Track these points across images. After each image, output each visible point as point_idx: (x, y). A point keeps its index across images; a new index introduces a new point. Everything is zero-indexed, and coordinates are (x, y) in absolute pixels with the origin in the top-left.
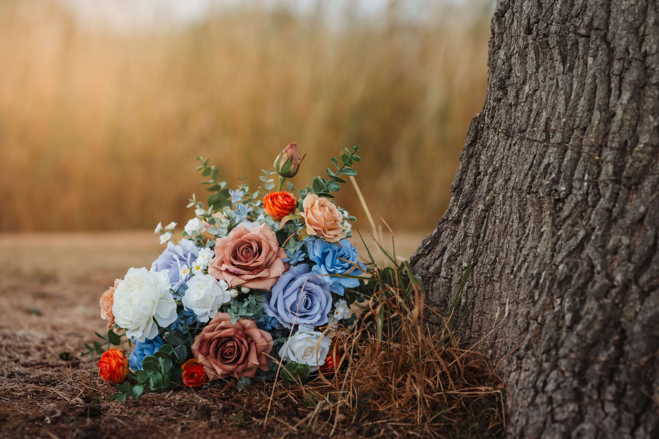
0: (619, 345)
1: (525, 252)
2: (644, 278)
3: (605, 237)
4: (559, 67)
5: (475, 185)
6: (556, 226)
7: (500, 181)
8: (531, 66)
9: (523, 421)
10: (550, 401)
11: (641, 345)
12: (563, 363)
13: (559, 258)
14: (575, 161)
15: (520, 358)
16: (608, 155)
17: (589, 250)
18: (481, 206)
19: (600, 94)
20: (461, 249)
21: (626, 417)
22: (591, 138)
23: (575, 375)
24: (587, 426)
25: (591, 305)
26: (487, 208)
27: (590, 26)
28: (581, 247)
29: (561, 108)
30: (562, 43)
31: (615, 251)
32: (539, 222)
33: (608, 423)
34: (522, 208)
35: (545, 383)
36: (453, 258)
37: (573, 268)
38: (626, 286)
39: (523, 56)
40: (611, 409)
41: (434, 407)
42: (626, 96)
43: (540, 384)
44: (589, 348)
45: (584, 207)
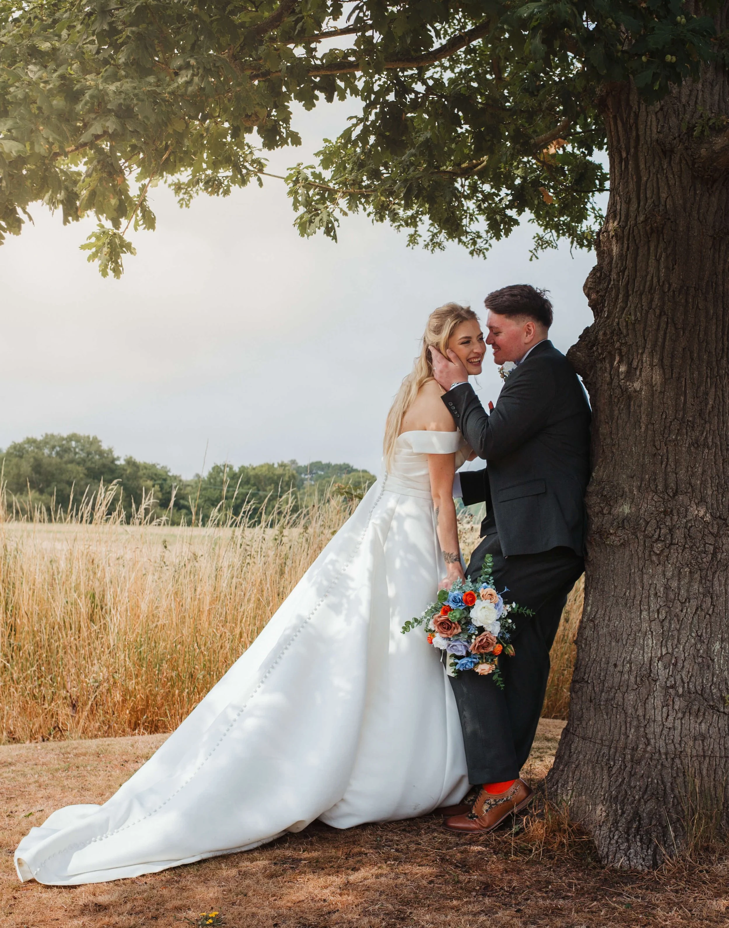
0: (639, 821)
1: (596, 785)
2: (645, 797)
3: (629, 782)
4: (605, 717)
5: (570, 757)
6: (610, 776)
7: (581, 757)
8: (592, 714)
9: (606, 850)
10: (617, 842)
11: (646, 821)
12: (621, 829)
13: (612, 789)
14: (616, 752)
15: (600, 826)
16: (628, 751)
17: (624, 786)
18: (574, 766)
19: (623, 728)
21: (645, 846)
22: (621, 744)
23: (625, 833)
24: (632, 851)
25: (628, 807)
26: (577, 767)
27: (617, 704)
28: (620, 785)
29: (607, 731)
30: (607, 708)
31: (635, 787)
32: (602, 775)
33: (639, 849)
34: (593, 768)
35: (614, 836)
37: (619, 792)
38: (639, 800)
40: (639, 844)
41: (570, 846)
42: (633, 730)
43: (611, 836)
44: (629, 823)
45: (621, 770)
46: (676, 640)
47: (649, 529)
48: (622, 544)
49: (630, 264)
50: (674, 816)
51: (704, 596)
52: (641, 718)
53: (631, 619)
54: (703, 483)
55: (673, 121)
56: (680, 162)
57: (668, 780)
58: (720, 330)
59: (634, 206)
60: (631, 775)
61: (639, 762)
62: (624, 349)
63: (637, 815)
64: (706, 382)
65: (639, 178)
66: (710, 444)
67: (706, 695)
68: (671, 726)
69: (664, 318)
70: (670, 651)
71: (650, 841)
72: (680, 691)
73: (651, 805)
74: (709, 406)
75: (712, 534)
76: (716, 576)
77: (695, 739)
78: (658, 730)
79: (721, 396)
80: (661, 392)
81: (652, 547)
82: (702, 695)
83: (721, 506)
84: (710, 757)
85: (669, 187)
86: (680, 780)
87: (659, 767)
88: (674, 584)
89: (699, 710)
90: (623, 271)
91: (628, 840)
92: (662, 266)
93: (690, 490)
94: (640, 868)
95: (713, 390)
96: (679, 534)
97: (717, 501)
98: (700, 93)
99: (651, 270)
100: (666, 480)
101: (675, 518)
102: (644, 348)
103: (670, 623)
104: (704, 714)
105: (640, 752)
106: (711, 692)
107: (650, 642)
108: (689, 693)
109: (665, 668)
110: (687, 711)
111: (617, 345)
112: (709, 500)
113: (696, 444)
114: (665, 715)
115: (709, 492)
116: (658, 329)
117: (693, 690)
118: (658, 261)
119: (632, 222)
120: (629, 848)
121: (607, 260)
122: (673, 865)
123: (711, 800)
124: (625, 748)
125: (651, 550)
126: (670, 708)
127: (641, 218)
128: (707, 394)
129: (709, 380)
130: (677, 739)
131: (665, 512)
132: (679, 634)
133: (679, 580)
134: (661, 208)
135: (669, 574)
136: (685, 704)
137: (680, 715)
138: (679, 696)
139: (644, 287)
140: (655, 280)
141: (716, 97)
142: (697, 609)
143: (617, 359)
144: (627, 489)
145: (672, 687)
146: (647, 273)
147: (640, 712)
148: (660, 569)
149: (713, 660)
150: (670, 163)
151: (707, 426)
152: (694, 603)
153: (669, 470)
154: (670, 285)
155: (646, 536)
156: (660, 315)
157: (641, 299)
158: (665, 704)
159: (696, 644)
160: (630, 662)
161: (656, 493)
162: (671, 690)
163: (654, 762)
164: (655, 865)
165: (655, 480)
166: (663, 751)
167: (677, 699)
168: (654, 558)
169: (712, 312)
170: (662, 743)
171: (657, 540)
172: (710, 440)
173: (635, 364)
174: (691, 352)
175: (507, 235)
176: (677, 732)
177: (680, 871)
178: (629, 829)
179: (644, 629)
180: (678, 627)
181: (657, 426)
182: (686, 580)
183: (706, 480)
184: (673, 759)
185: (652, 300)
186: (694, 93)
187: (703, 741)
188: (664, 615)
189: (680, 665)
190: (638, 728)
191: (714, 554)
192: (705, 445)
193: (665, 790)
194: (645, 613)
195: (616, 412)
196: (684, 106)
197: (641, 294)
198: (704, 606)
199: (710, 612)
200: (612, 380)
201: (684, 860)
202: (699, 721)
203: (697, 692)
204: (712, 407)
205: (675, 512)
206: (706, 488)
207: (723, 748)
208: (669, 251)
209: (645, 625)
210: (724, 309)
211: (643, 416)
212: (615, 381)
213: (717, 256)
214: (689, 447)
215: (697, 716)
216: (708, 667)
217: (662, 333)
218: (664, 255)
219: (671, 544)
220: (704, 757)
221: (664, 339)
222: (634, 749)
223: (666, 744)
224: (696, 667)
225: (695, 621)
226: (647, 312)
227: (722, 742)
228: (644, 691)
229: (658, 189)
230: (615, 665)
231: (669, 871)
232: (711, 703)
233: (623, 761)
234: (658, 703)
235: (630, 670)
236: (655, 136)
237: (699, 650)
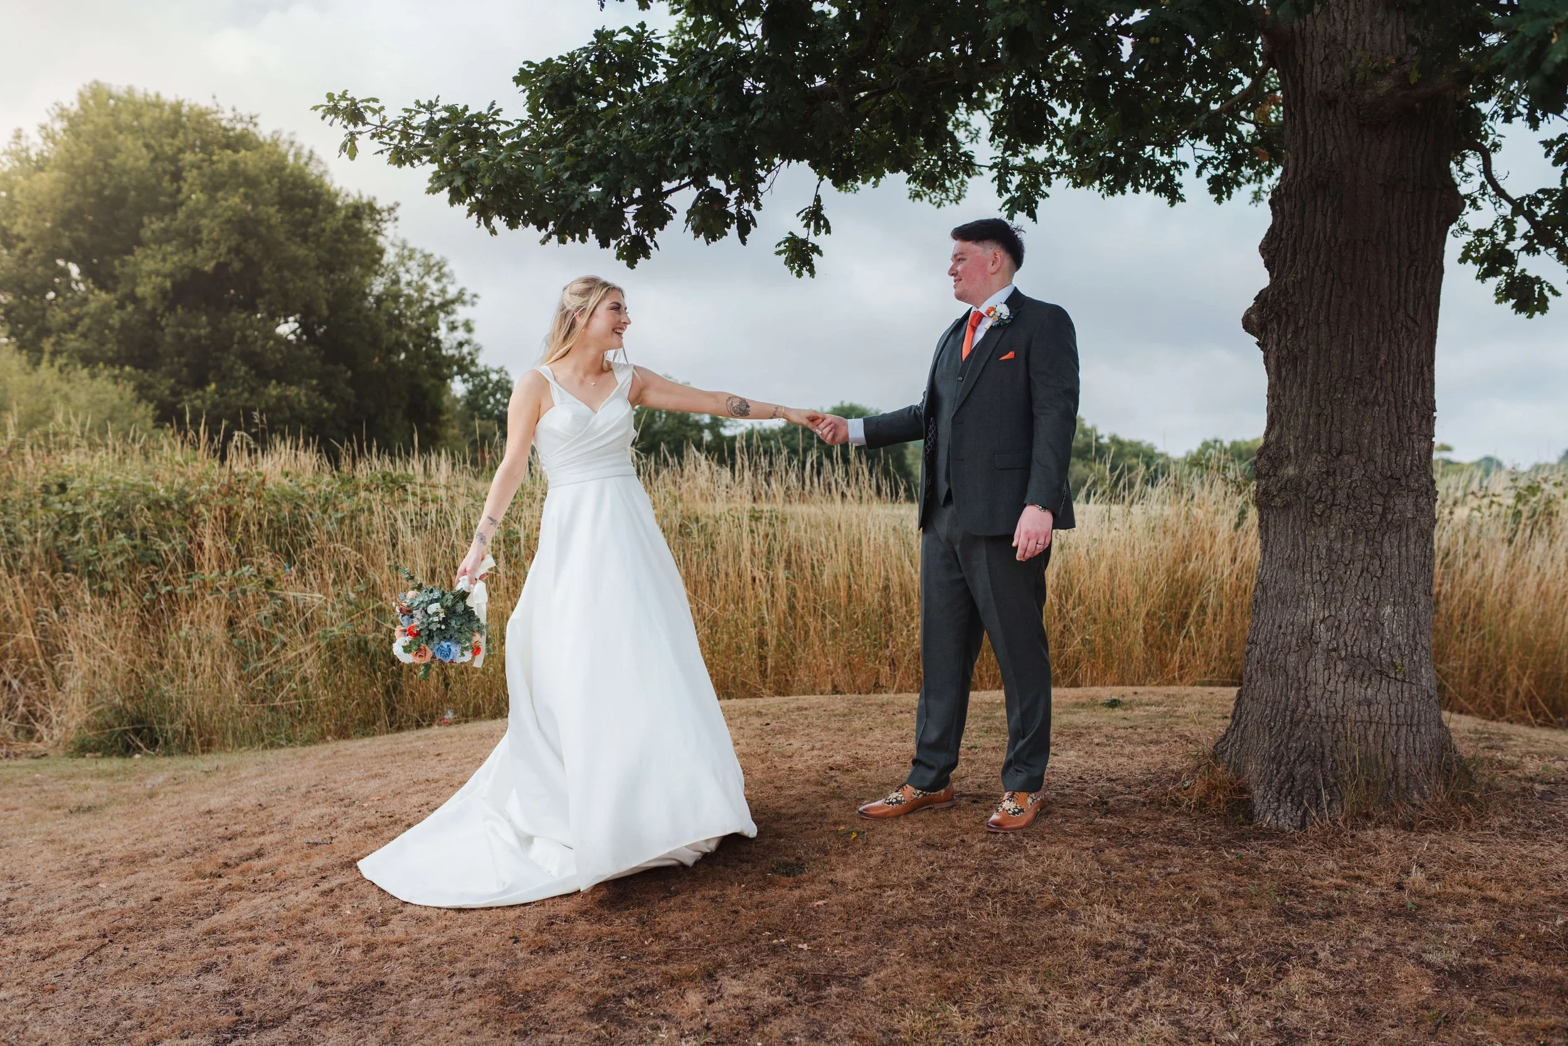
0: (1292, 783)
2: (1301, 759)
3: (1288, 743)
5: (1240, 717)
6: (1271, 738)
8: (1259, 675)
9: (1259, 808)
10: (1269, 802)
11: (1300, 782)
12: (1274, 788)
13: (1271, 750)
14: (1277, 714)
15: (1259, 785)
16: (1288, 713)
17: (1282, 748)
19: (1285, 690)
20: (1236, 741)
21: (1294, 807)
22: (1282, 706)
23: (1277, 793)
24: (1281, 811)
25: (1283, 768)
26: (1246, 726)
28: (1279, 746)
30: (1270, 670)
31: (1291, 749)
32: (1264, 735)
33: (1289, 809)
34: (1258, 729)
36: (1232, 745)
37: (1277, 753)
38: (1295, 761)
39: (1256, 671)
40: (1289, 805)
41: (1227, 802)
42: (1293, 692)
43: (1265, 796)
44: (1282, 783)
45: (1280, 732)
46: (1339, 604)
47: (1310, 489)
48: (1285, 506)
49: (1297, 222)
50: (1332, 780)
51: (1372, 557)
52: (1302, 680)
53: (1295, 581)
54: (1372, 442)
55: (1338, 70)
56: (1345, 111)
57: (1328, 744)
58: (1395, 282)
59: (1301, 162)
60: (1289, 737)
61: (1297, 724)
62: (1290, 309)
63: (1291, 776)
64: (1378, 337)
65: (1306, 132)
66: (1381, 401)
67: (1372, 660)
68: (1333, 689)
69: (1330, 275)
70: (1333, 613)
71: (1301, 803)
72: (1343, 654)
73: (1307, 767)
74: (1381, 362)
75: (1382, 495)
76: (1386, 537)
77: (1359, 704)
78: (1319, 693)
79: (1396, 351)
80: (1326, 350)
81: (1313, 508)
82: (1368, 659)
83: (1394, 466)
84: (1377, 723)
85: (1335, 137)
86: (1340, 745)
87: (1318, 730)
88: (1338, 546)
89: (1363, 675)
90: (1291, 229)
91: (1278, 800)
92: (1328, 221)
93: (1356, 450)
94: (1287, 828)
95: (1386, 344)
96: (1341, 496)
97: (1389, 460)
98: (1368, 36)
99: (1318, 226)
100: (1330, 440)
101: (1339, 478)
102: (1311, 306)
103: (1333, 586)
104: (1370, 679)
105: (1299, 714)
106: (1379, 656)
107: (1313, 604)
108: (1353, 656)
109: (1327, 631)
110: (1351, 674)
111: (1284, 305)
112: (1377, 459)
113: (1365, 402)
114: (1326, 678)
115: (1379, 451)
116: (1324, 287)
117: (1357, 653)
118: (1325, 216)
119: (1299, 178)
120: (1279, 807)
121: (1279, 219)
122: (1322, 828)
123: (1378, 767)
124: (1286, 709)
125: (1313, 512)
126: (1332, 671)
127: (1307, 174)
128: (1378, 349)
129: (1381, 335)
130: (1340, 703)
131: (1327, 472)
132: (1343, 596)
133: (1343, 542)
134: (1327, 160)
135: (1332, 536)
136: (1347, 668)
137: (1343, 679)
138: (1342, 660)
139: (1311, 244)
140: (1322, 235)
141: (1389, 37)
142: (1362, 572)
143: (1284, 318)
144: (1292, 451)
145: (1334, 650)
146: (1315, 229)
147: (1301, 675)
148: (1322, 530)
149: (1383, 625)
150: (1335, 113)
151: (1378, 383)
152: (1359, 565)
153: (1334, 428)
154: (1336, 239)
155: (1307, 498)
156: (1326, 272)
157: (1308, 257)
158: (1327, 667)
159: (1361, 607)
160: (1292, 624)
161: (1319, 453)
162: (1333, 653)
163: (1314, 725)
164: (1303, 825)
165: (1319, 440)
166: (1323, 714)
167: (1339, 662)
168: (1315, 520)
169: (1384, 264)
170: (1322, 706)
171: (1318, 501)
172: (1381, 398)
173: (1301, 323)
174: (1360, 307)
175: (1229, 197)
176: (1339, 697)
177: (1326, 834)
178: (1281, 789)
179: (1306, 592)
180: (1341, 589)
181: (1321, 385)
182: (1350, 542)
183: (1376, 438)
184: (1334, 723)
185: (1318, 257)
186: (1362, 36)
187: (1369, 707)
188: (1326, 577)
189: (1343, 628)
190: (1298, 690)
191: (1383, 516)
192: (1375, 402)
193: (1323, 753)
194: (1307, 575)
195: (1284, 373)
196: (1350, 52)
197: (1308, 252)
198: (1371, 568)
199: (1379, 574)
200: (1280, 340)
201: (1334, 824)
202: (1364, 686)
203: (1360, 656)
204: (1385, 363)
205: (1338, 472)
206: (1375, 447)
207: (1394, 715)
208: (1336, 204)
209: (1308, 587)
210: (1400, 260)
211: (1309, 376)
212: (1283, 342)
213: (1390, 204)
214: (1357, 405)
215: (1361, 680)
216: (1377, 632)
217: (1328, 290)
218: (1330, 209)
219: (1333, 505)
220: (1371, 723)
221: (1331, 296)
222: (1294, 711)
223: (1328, 708)
224: (1362, 630)
225: (1361, 584)
226: (1314, 269)
227: (1394, 708)
228: (1306, 653)
229: (1325, 140)
230: (1280, 627)
231: (1314, 832)
232: (1378, 668)
233: (1283, 723)
234: (1320, 667)
235: (1293, 632)
236: (1320, 88)
237: (1365, 614)
